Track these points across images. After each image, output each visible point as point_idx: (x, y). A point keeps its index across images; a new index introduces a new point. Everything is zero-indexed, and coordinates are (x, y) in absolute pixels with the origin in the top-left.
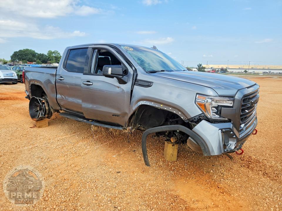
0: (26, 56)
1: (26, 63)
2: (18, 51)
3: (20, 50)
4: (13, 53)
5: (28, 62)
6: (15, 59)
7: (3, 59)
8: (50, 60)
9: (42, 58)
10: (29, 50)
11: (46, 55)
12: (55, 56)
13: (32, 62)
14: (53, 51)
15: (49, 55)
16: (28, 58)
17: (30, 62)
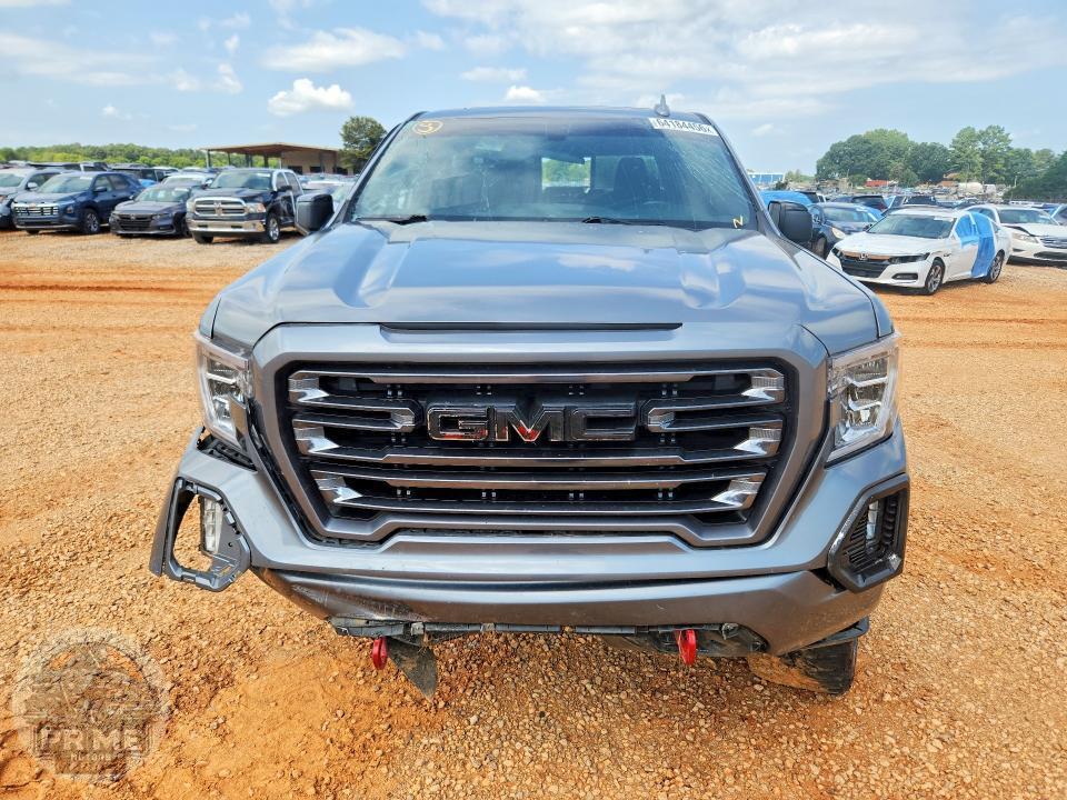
0: (868, 157)
1: (859, 185)
2: (844, 140)
3: (852, 137)
4: (828, 149)
5: (869, 179)
6: (829, 172)
7: (798, 171)
8: (958, 169)
9: (925, 162)
10: (885, 132)
11: (945, 150)
12: (984, 151)
13: (887, 179)
14: (980, 127)
15: (960, 149)
16: (873, 166)
17: (880, 178)
